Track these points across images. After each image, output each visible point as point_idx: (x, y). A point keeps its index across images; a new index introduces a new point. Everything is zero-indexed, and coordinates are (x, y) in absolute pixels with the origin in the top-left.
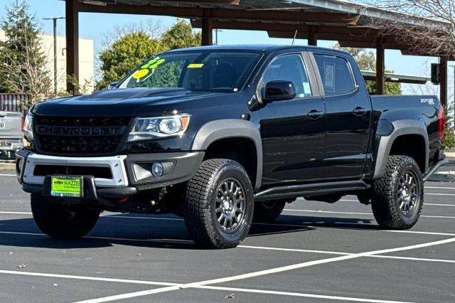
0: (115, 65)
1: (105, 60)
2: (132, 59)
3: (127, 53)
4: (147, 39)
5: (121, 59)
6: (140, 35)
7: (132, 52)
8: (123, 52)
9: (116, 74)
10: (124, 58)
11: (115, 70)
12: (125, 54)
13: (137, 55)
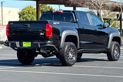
0: (22, 16)
1: (19, 14)
2: (28, 14)
3: (26, 12)
4: (32, 8)
5: (24, 14)
6: (30, 7)
7: (27, 12)
8: (24, 12)
9: (22, 19)
10: (25, 14)
11: (22, 18)
12: (25, 13)
13: (29, 13)
